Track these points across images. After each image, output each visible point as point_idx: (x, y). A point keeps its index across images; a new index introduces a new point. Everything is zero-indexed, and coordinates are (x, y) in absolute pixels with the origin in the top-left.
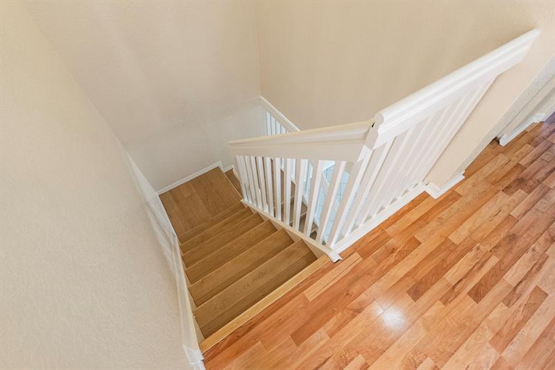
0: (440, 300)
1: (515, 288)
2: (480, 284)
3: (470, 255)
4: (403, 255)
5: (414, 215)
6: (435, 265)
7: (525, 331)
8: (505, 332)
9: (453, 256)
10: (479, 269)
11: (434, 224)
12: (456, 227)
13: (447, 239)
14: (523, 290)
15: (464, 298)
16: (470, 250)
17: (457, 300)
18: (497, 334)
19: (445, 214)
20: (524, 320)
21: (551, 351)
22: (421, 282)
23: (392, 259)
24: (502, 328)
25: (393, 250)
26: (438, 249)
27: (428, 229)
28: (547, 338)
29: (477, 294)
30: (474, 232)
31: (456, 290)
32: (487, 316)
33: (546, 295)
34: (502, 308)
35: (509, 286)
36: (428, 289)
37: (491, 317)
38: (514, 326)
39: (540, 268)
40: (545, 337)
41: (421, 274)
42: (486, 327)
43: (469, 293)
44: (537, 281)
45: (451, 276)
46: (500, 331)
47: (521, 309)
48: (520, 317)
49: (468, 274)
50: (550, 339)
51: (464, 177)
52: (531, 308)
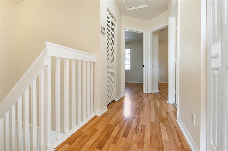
0: (112, 144)
1: (136, 128)
2: (125, 132)
3: (118, 126)
4: (91, 136)
5: (93, 122)
6: (106, 133)
7: (146, 138)
8: (140, 142)
9: (112, 128)
10: (123, 128)
11: (102, 122)
12: (110, 120)
13: (108, 125)
14: (139, 127)
15: (121, 139)
16: (117, 124)
17: (119, 141)
18: (138, 144)
19: (105, 119)
20: (144, 135)
21: (156, 139)
22: (102, 141)
23: (86, 139)
24: (139, 141)
25: (86, 136)
26: (106, 128)
27: (100, 124)
28: (153, 136)
29: (125, 135)
30: (116, 119)
31: (117, 138)
32: (132, 140)
33: (145, 126)
34: (135, 135)
35: (134, 128)
36: (106, 142)
37: (133, 140)
38: (142, 138)
39: (140, 121)
40: (152, 136)
41: (101, 139)
42: (134, 144)
43: (123, 136)
44: (141, 124)
45: (114, 134)
46: (139, 142)
47: (141, 132)
48: (142, 135)
49: (119, 131)
50: (154, 136)
51: (108, 109)
52: (143, 131)
